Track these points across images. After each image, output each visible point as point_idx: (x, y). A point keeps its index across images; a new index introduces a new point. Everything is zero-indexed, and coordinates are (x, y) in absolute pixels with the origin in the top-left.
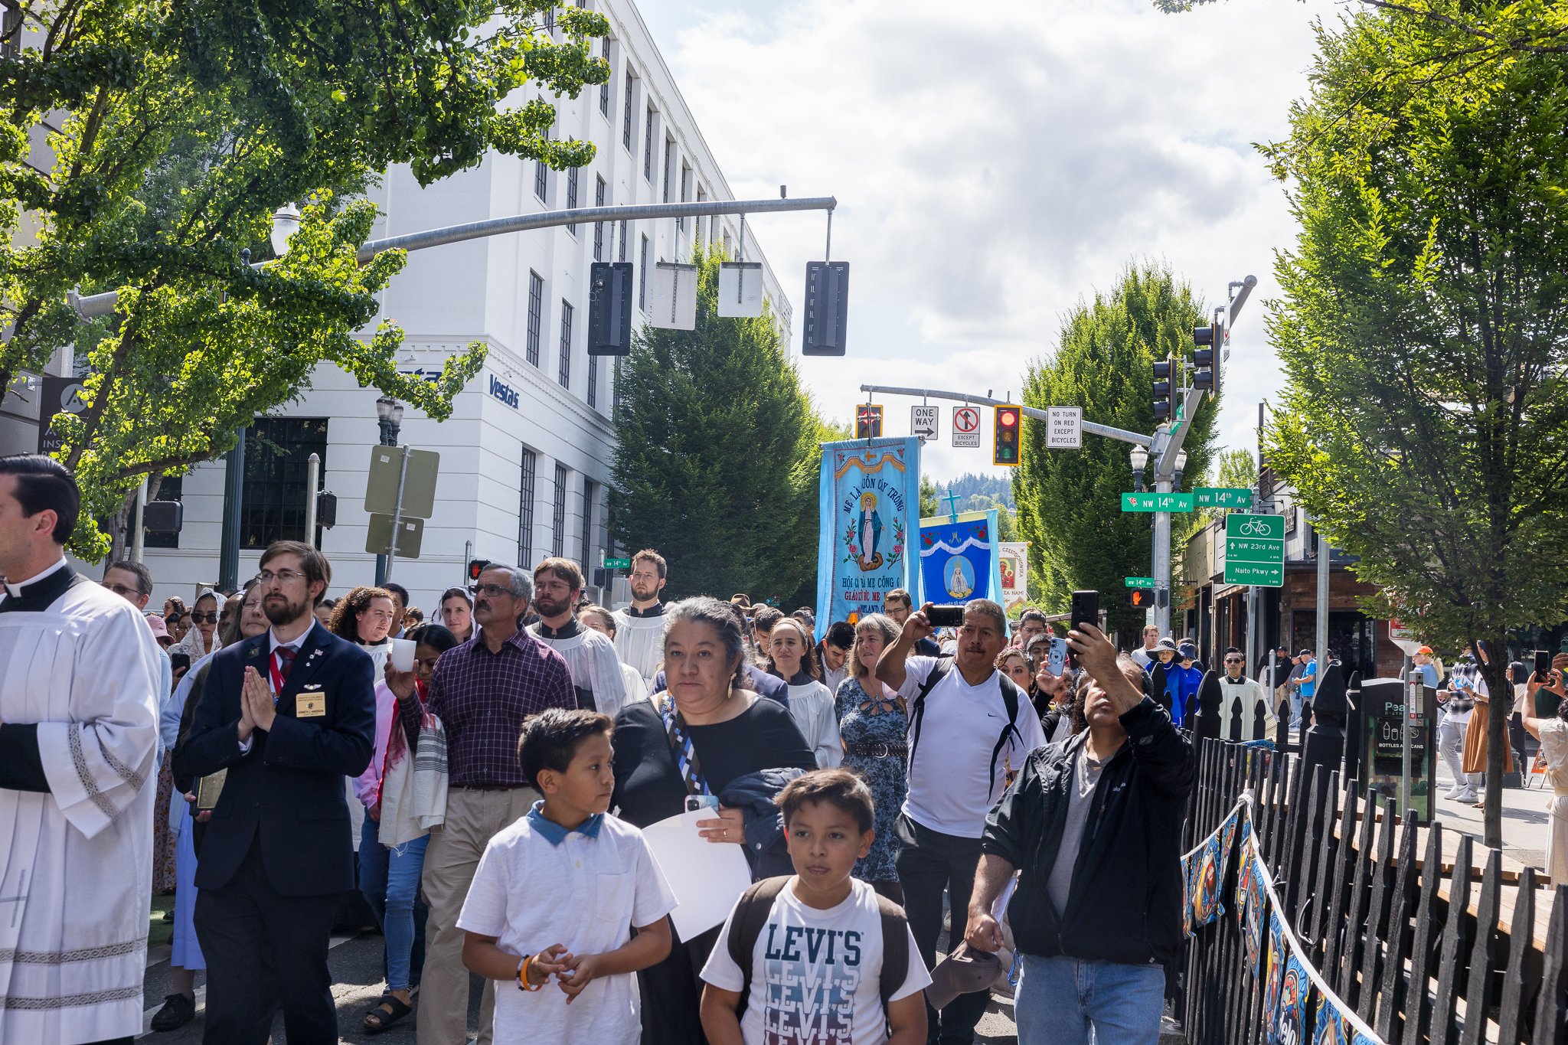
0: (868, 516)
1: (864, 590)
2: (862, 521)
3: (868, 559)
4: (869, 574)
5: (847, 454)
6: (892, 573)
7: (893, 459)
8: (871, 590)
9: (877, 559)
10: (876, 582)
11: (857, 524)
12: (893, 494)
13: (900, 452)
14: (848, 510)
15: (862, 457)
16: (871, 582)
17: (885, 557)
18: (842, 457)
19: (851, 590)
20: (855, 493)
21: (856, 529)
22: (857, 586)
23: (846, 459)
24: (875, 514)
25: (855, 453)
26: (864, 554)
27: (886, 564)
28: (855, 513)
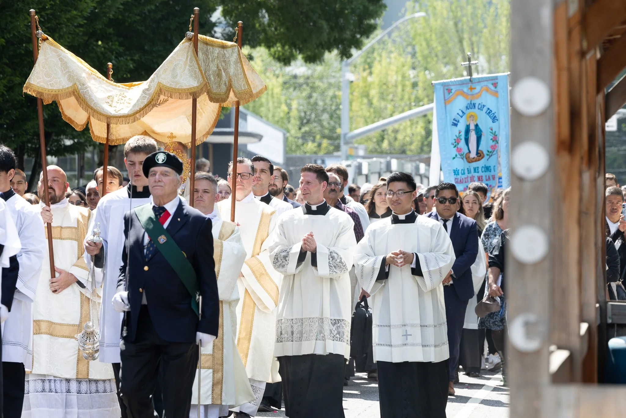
0: (472, 127)
1: (470, 175)
2: (467, 131)
3: (473, 155)
4: (474, 165)
5: (454, 89)
6: (491, 162)
7: (488, 90)
8: (476, 175)
9: (480, 155)
10: (480, 169)
11: (463, 134)
12: (489, 112)
13: (495, 85)
14: (455, 125)
15: (465, 90)
16: (476, 170)
17: (485, 152)
18: (449, 91)
19: (459, 177)
20: (461, 114)
21: (463, 137)
22: (464, 174)
23: (453, 91)
24: (477, 126)
25: (459, 87)
26: (470, 152)
27: (486, 157)
28: (462, 127)
